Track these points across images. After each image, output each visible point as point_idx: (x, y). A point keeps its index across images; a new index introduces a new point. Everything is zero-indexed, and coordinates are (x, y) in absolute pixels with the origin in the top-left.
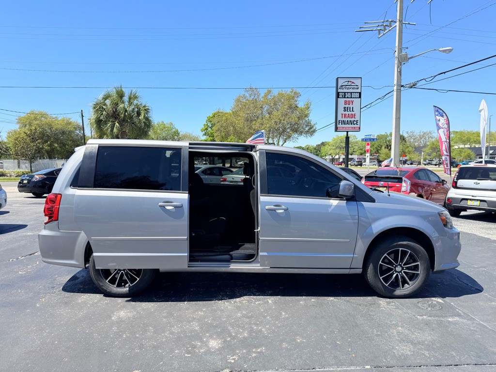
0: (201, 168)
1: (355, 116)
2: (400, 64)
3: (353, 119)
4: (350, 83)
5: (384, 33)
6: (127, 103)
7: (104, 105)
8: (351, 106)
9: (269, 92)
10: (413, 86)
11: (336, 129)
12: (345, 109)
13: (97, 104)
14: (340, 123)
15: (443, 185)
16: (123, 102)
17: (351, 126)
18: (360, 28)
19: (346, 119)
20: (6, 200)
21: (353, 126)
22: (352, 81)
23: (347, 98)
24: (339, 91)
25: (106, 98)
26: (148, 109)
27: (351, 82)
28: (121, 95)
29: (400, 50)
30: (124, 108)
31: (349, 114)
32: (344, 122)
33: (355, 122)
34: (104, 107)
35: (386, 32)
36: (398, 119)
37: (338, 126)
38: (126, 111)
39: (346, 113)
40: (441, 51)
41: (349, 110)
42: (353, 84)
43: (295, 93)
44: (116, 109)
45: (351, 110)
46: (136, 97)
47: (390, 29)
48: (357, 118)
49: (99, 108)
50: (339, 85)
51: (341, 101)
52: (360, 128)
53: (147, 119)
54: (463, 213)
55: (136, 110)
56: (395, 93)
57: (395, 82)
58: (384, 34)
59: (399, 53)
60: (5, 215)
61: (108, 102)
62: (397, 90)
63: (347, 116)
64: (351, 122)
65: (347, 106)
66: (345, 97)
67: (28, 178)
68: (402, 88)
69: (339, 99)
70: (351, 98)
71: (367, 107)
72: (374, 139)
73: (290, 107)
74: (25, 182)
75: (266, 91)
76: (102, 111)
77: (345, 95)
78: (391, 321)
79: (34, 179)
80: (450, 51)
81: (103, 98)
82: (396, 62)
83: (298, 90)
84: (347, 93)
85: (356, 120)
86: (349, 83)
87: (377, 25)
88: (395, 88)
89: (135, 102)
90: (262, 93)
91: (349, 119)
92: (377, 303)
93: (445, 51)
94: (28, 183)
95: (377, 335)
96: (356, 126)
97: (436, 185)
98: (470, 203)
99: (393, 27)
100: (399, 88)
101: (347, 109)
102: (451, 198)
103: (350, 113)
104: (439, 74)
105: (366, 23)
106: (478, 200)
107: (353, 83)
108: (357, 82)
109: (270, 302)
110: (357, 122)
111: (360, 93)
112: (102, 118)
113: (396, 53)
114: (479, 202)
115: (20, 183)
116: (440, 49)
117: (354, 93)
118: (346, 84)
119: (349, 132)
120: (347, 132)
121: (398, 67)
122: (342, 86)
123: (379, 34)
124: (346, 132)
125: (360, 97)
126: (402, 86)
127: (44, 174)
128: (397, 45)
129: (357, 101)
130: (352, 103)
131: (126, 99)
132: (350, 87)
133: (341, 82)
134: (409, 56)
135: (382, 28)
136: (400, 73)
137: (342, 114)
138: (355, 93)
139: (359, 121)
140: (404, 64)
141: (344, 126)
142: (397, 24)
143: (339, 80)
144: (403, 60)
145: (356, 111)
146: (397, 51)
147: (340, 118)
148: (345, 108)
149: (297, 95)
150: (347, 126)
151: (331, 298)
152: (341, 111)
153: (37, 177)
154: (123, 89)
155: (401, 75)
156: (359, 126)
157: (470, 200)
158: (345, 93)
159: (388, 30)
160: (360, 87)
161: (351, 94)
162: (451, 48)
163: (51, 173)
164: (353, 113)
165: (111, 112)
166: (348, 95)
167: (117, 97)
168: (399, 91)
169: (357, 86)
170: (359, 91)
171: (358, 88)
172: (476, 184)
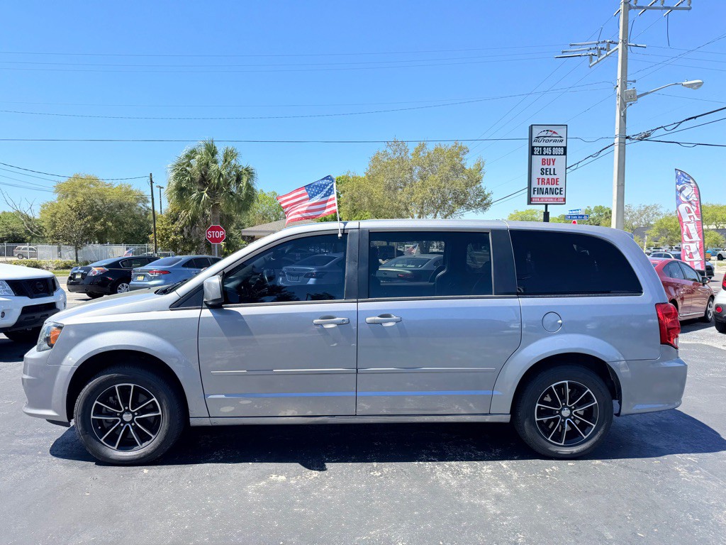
0: (335, 258)
1: (557, 181)
2: (623, 106)
3: (555, 186)
4: (550, 134)
5: (599, 59)
6: (221, 164)
7: (188, 166)
8: (551, 167)
9: (422, 147)
10: (645, 137)
11: (530, 201)
12: (543, 172)
13: (178, 165)
14: (536, 192)
15: (704, 285)
16: (216, 162)
17: (551, 196)
18: (563, 52)
19: (544, 187)
20: (65, 304)
21: (554, 196)
22: (554, 130)
23: (546, 154)
24: (534, 144)
25: (190, 156)
26: (252, 173)
27: (551, 131)
28: (212, 151)
29: (625, 83)
30: (218, 170)
31: (548, 179)
32: (541, 191)
33: (557, 191)
34: (188, 169)
35: (601, 58)
36: (621, 185)
37: (533, 196)
38: (221, 175)
39: (545, 176)
40: (685, 85)
41: (548, 173)
42: (554, 135)
43: (461, 148)
44: (206, 173)
45: (552, 173)
46: (234, 155)
47: (608, 53)
48: (561, 185)
49: (182, 171)
50: (534, 136)
51: (537, 160)
52: (565, 200)
55: (235, 173)
56: (616, 148)
57: (617, 132)
58: (598, 62)
59: (622, 89)
61: (194, 162)
62: (620, 143)
63: (546, 181)
65: (545, 167)
66: (542, 154)
67: (82, 271)
68: (627, 141)
69: (533, 156)
70: (552, 154)
72: (583, 216)
73: (453, 168)
74: (78, 277)
75: (417, 145)
76: (184, 175)
77: (543, 151)
78: (707, 500)
79: (91, 274)
80: (699, 85)
81: (187, 156)
82: (618, 102)
83: (464, 144)
84: (546, 147)
85: (559, 187)
86: (549, 132)
87: (588, 48)
88: (617, 140)
89: (234, 162)
90: (412, 148)
91: (549, 186)
92: (673, 470)
93: (691, 86)
94: (83, 278)
95: (696, 523)
96: (559, 196)
97: (693, 284)
99: (612, 50)
100: (623, 140)
101: (546, 171)
102: (722, 305)
103: (549, 177)
104: (686, 120)
105: (571, 45)
107: (554, 132)
108: (561, 131)
109: (505, 466)
110: (561, 191)
111: (565, 148)
112: (183, 185)
113: (618, 90)
115: (70, 278)
116: (684, 83)
117: (555, 147)
118: (544, 134)
119: (548, 206)
120: (546, 205)
121: (621, 109)
122: (538, 137)
123: (591, 61)
124: (544, 206)
125: (565, 153)
126: (627, 138)
127: (106, 266)
128: (619, 76)
129: (560, 160)
130: (554, 162)
131: (220, 157)
132: (550, 139)
133: (536, 132)
134: (638, 94)
135: (595, 52)
136: (624, 118)
137: (539, 179)
138: (558, 147)
139: (563, 190)
140: (631, 104)
141: (541, 196)
142: (620, 46)
143: (534, 128)
144: (628, 99)
145: (560, 174)
146: (619, 86)
147: (535, 185)
148: (542, 170)
149: (464, 151)
150: (546, 196)
151: (598, 462)
152: (536, 174)
153: (95, 270)
154: (216, 144)
155: (625, 121)
156: (563, 196)
158: (543, 147)
159: (605, 55)
160: (565, 139)
161: (552, 149)
162: (700, 81)
163: (115, 264)
164: (553, 176)
165: (197, 177)
166: (548, 151)
167: (207, 155)
168: (622, 145)
169: (561, 137)
170: (563, 144)
171: (561, 141)
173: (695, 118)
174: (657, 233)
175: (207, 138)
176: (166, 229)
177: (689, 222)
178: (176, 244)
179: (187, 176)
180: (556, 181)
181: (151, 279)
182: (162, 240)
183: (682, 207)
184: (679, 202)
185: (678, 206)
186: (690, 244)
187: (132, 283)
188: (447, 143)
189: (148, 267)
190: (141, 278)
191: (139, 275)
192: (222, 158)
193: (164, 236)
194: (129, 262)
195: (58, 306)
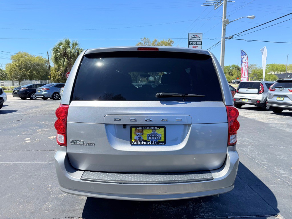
2: (225, 25)
4: (196, 37)
5: (218, 7)
6: (72, 48)
7: (59, 49)
10: (231, 38)
13: (55, 48)
16: (69, 47)
18: (204, 4)
20: (6, 98)
22: (197, 35)
23: (194, 44)
24: (190, 41)
25: (60, 44)
27: (196, 36)
28: (68, 43)
29: (225, 17)
30: (70, 50)
34: (59, 50)
35: (218, 6)
38: (71, 52)
40: (248, 18)
44: (66, 52)
46: (76, 44)
49: (56, 51)
50: (190, 37)
51: (191, 46)
55: (77, 51)
56: (222, 42)
57: (222, 36)
59: (224, 19)
60: (6, 107)
61: (61, 47)
62: (223, 40)
66: (193, 44)
67: (18, 89)
69: (189, 45)
70: (196, 44)
74: (16, 91)
75: (154, 40)
76: (57, 52)
77: (193, 43)
79: (21, 90)
80: (254, 18)
81: (58, 45)
82: (223, 24)
83: (172, 40)
84: (194, 42)
86: (195, 36)
87: (213, 2)
88: (222, 39)
89: (76, 47)
93: (250, 18)
94: (18, 92)
98: (244, 101)
99: (222, 3)
102: (235, 98)
105: (206, 1)
106: (247, 99)
107: (197, 36)
108: (200, 36)
111: (201, 42)
112: (58, 56)
114: (247, 100)
115: (13, 92)
116: (248, 17)
118: (193, 37)
121: (224, 27)
122: (191, 38)
123: (215, 7)
125: (201, 44)
126: (226, 38)
127: (26, 87)
128: (223, 14)
129: (199, 46)
130: (197, 47)
131: (71, 45)
132: (196, 38)
133: (191, 36)
134: (229, 21)
135: (216, 4)
136: (225, 30)
138: (199, 42)
140: (227, 25)
142: (224, 2)
143: (190, 34)
144: (226, 23)
149: (172, 42)
153: (23, 89)
154: (69, 40)
157: (244, 99)
158: (193, 42)
159: (219, 5)
160: (201, 39)
161: (196, 43)
162: (254, 16)
163: (30, 86)
165: (63, 53)
166: (195, 43)
167: (66, 45)
168: (224, 41)
170: (201, 41)
171: (200, 39)
172: (247, 90)
173: (246, 31)
175: (66, 38)
176: (55, 74)
177: (245, 70)
178: (59, 80)
179: (58, 52)
181: (43, 92)
182: (54, 78)
183: (243, 64)
184: (242, 62)
185: (242, 64)
186: (244, 78)
187: (36, 93)
188: (166, 40)
189: (42, 87)
190: (39, 91)
191: (39, 90)
192: (72, 46)
193: (54, 77)
194: (36, 86)
195: (4, 98)
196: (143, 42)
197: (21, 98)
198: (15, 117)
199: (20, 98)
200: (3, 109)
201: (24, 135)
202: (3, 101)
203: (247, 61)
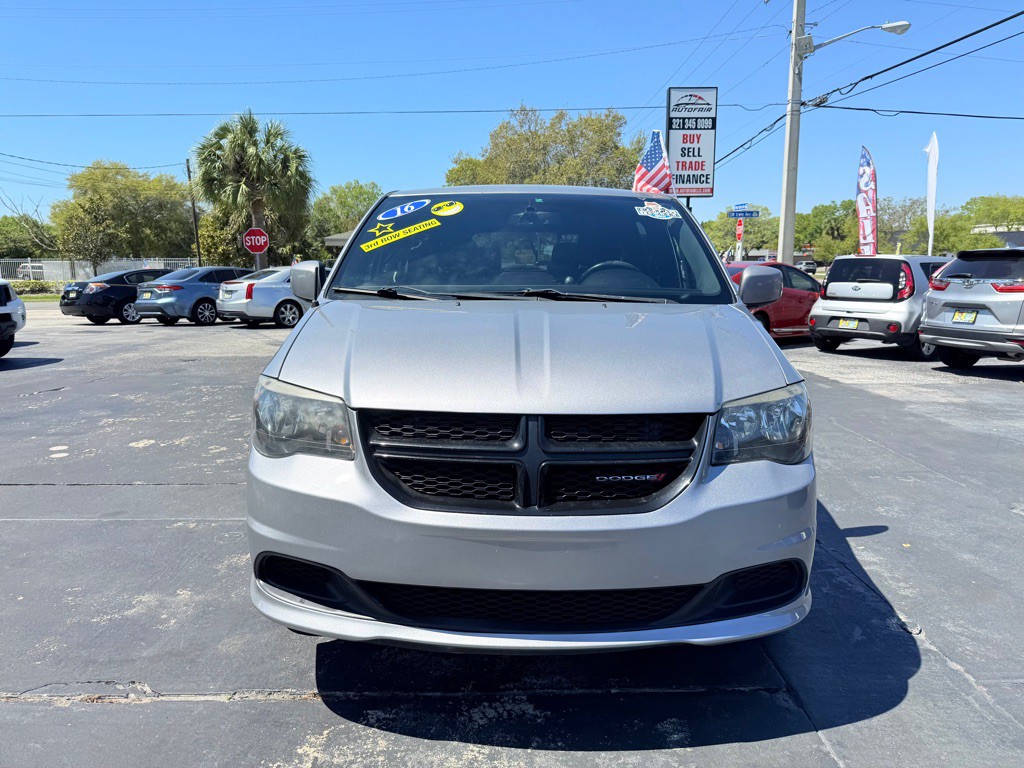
1: (703, 165)
2: (800, 58)
3: (699, 172)
4: (693, 100)
6: (262, 145)
7: (218, 149)
8: (695, 145)
9: (561, 117)
12: (684, 152)
13: (204, 147)
14: (675, 181)
16: (255, 144)
17: (694, 185)
19: (686, 173)
21: (699, 185)
23: (689, 128)
24: (673, 115)
25: (223, 132)
26: (303, 156)
27: (696, 96)
28: (250, 128)
29: (801, 26)
30: (257, 155)
31: (691, 162)
32: (680, 179)
33: (703, 179)
34: (218, 152)
38: (260, 161)
39: (686, 159)
40: (885, 29)
41: (691, 154)
42: (700, 102)
43: (616, 118)
44: (242, 159)
45: (696, 154)
46: (277, 135)
48: (708, 170)
49: (209, 154)
50: (673, 104)
51: (677, 135)
52: (712, 190)
53: (302, 175)
54: (842, 347)
55: (282, 156)
56: (788, 118)
57: (790, 97)
59: (797, 34)
60: (29, 347)
61: (225, 142)
62: (792, 111)
63: (687, 166)
64: (697, 179)
65: (687, 146)
66: (684, 128)
67: (76, 288)
68: (802, 109)
69: (671, 131)
70: (696, 128)
71: (746, 146)
72: (752, 213)
73: (603, 149)
74: (72, 295)
75: (554, 114)
76: (213, 161)
77: (684, 124)
79: (87, 291)
80: (904, 28)
81: (216, 134)
82: (793, 54)
83: (620, 113)
84: (689, 119)
85: (705, 173)
86: (693, 98)
88: (789, 107)
89: (279, 143)
90: (547, 118)
91: (691, 173)
93: (893, 30)
94: (77, 298)
96: (704, 185)
98: (843, 325)
100: (796, 107)
101: (689, 152)
102: (815, 316)
103: (693, 159)
104: (863, 80)
106: (855, 319)
107: (700, 98)
108: (709, 97)
110: (707, 178)
111: (714, 120)
112: (214, 175)
113: (793, 35)
114: (857, 322)
115: (63, 298)
116: (884, 26)
117: (701, 118)
118: (686, 100)
119: (691, 199)
120: (688, 198)
121: (796, 64)
122: (677, 105)
124: (685, 199)
125: (714, 127)
126: (803, 104)
127: (106, 282)
128: (794, 17)
129: (707, 135)
130: (698, 139)
131: (260, 137)
132: (694, 107)
133: (676, 97)
134: (815, 43)
136: (799, 76)
137: (678, 162)
138: (705, 118)
139: (711, 177)
140: (806, 58)
141: (681, 185)
143: (672, 92)
144: (805, 49)
145: (707, 156)
146: (794, 32)
148: (683, 149)
149: (618, 121)
150: (688, 185)
153: (93, 287)
154: (255, 117)
155: (800, 79)
156: (710, 186)
157: (844, 318)
158: (684, 119)
160: (714, 107)
161: (696, 122)
162: (906, 23)
163: (119, 279)
164: (700, 159)
165: (231, 164)
166: (690, 124)
167: (243, 133)
168: (796, 114)
169: (708, 104)
170: (712, 114)
171: (709, 110)
172: (855, 289)
173: (871, 77)
174: (915, 238)
175: (243, 111)
176: (212, 237)
177: (866, 218)
178: (228, 257)
179: (216, 162)
180: (701, 165)
181: (160, 296)
182: (209, 252)
184: (859, 191)
185: (856, 195)
186: (865, 248)
187: (138, 302)
188: (599, 112)
189: (159, 281)
190: (147, 296)
191: (146, 292)
192: (264, 138)
193: (211, 247)
194: (142, 276)
195: (14, 318)
196: (514, 122)
197: (90, 318)
198: (47, 378)
199: (85, 320)
200: (13, 354)
201: (53, 434)
202: (14, 326)
203: (872, 185)
